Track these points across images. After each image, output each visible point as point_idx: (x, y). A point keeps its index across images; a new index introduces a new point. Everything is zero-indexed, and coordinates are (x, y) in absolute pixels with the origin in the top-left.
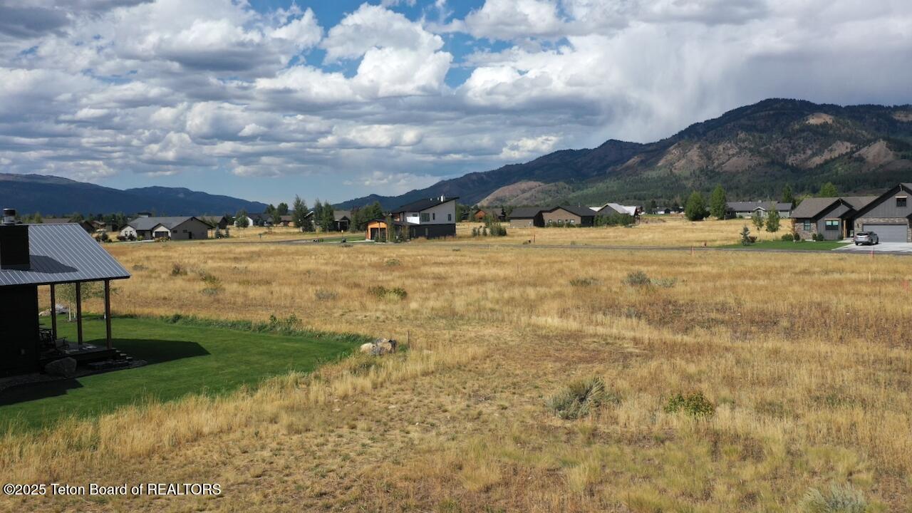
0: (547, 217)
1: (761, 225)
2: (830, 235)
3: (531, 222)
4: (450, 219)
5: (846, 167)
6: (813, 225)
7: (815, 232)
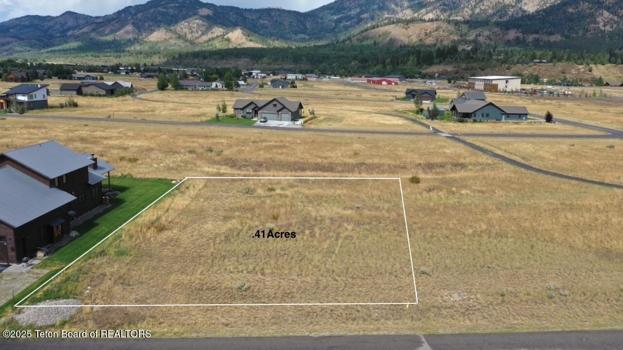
0: (84, 90)
1: (220, 110)
2: (248, 116)
3: (75, 92)
4: (44, 97)
5: (221, 44)
6: (242, 111)
7: (242, 114)
